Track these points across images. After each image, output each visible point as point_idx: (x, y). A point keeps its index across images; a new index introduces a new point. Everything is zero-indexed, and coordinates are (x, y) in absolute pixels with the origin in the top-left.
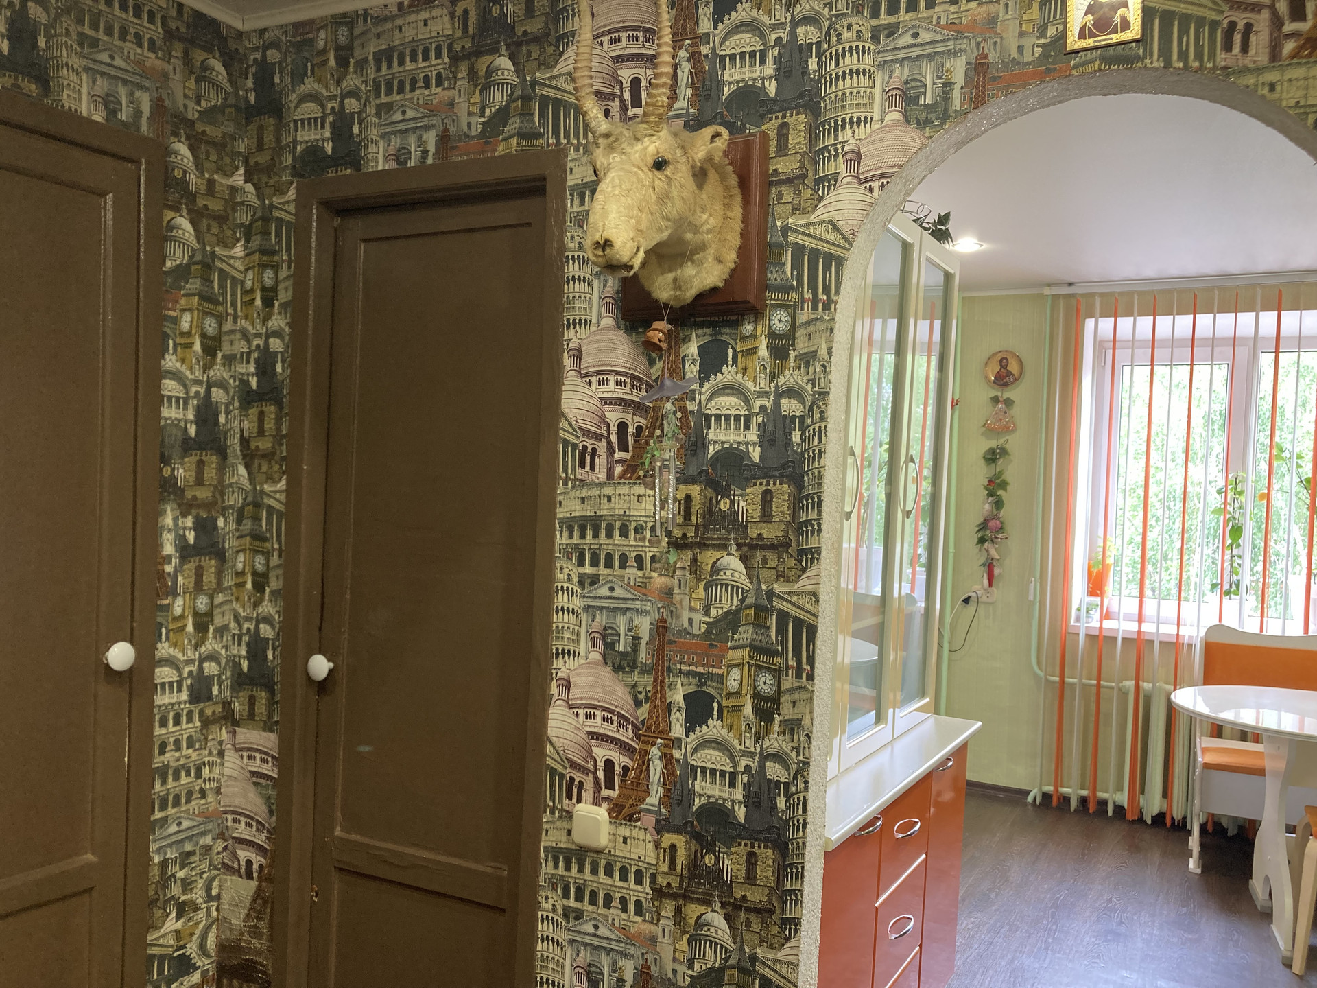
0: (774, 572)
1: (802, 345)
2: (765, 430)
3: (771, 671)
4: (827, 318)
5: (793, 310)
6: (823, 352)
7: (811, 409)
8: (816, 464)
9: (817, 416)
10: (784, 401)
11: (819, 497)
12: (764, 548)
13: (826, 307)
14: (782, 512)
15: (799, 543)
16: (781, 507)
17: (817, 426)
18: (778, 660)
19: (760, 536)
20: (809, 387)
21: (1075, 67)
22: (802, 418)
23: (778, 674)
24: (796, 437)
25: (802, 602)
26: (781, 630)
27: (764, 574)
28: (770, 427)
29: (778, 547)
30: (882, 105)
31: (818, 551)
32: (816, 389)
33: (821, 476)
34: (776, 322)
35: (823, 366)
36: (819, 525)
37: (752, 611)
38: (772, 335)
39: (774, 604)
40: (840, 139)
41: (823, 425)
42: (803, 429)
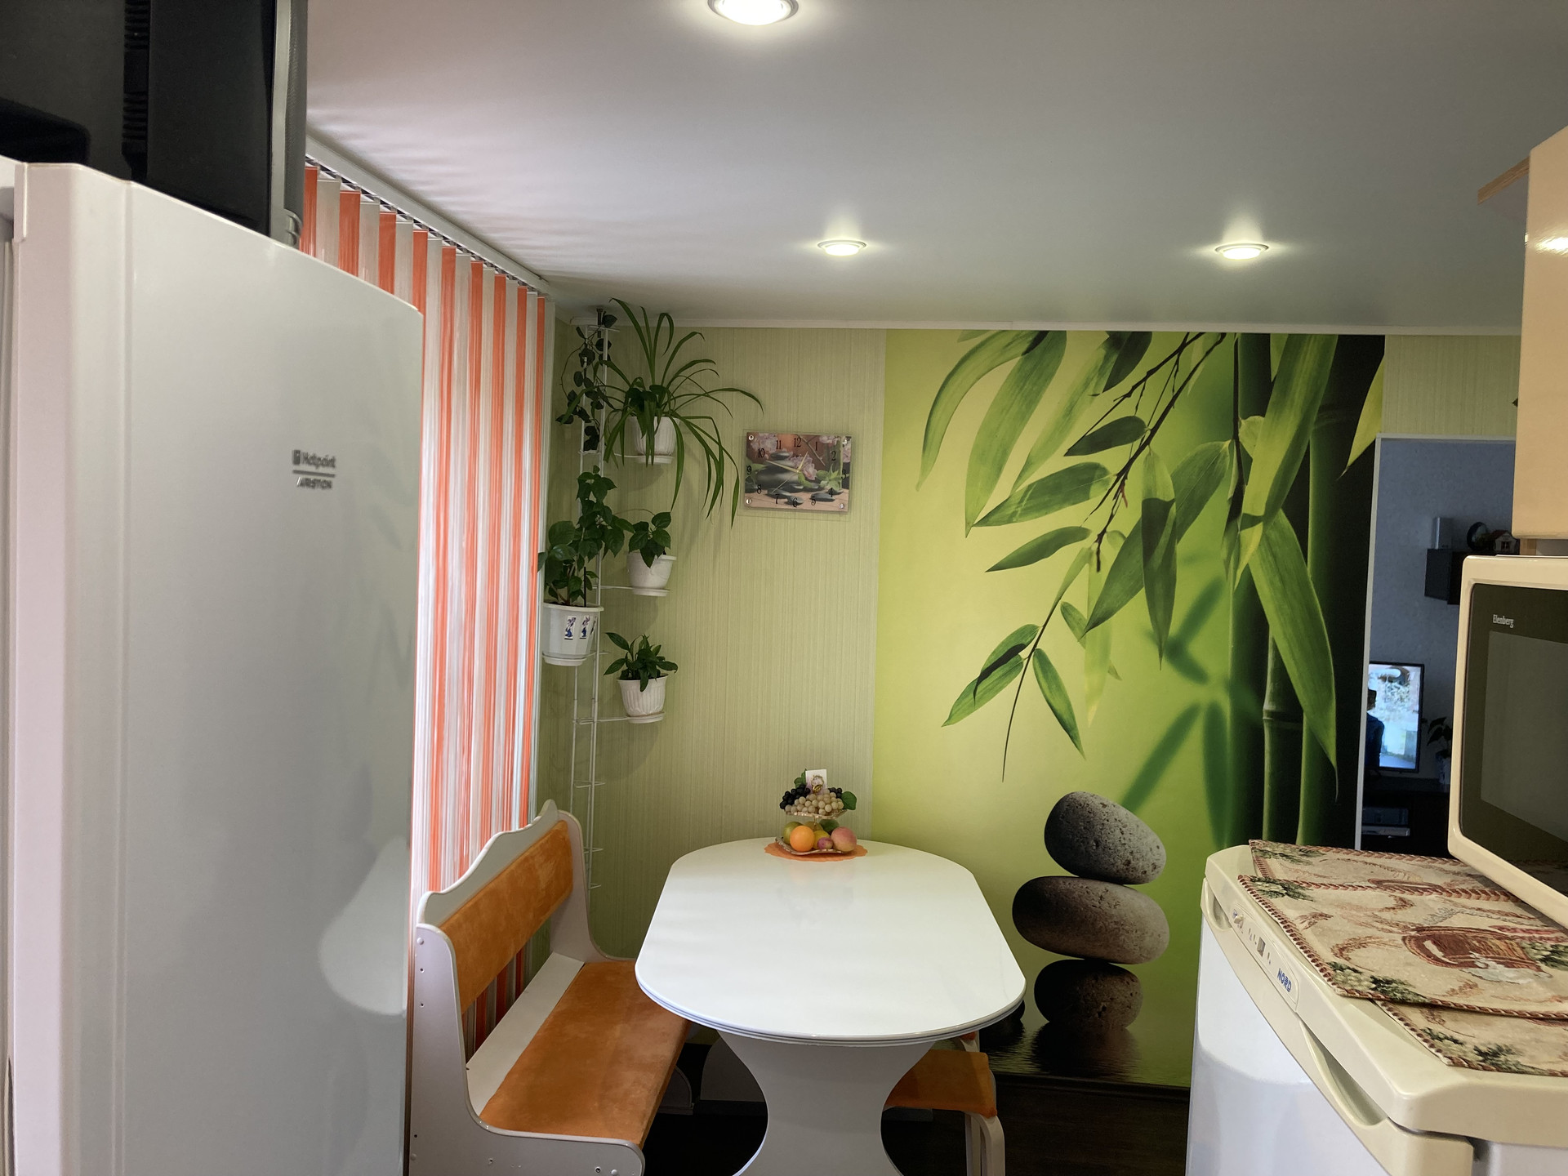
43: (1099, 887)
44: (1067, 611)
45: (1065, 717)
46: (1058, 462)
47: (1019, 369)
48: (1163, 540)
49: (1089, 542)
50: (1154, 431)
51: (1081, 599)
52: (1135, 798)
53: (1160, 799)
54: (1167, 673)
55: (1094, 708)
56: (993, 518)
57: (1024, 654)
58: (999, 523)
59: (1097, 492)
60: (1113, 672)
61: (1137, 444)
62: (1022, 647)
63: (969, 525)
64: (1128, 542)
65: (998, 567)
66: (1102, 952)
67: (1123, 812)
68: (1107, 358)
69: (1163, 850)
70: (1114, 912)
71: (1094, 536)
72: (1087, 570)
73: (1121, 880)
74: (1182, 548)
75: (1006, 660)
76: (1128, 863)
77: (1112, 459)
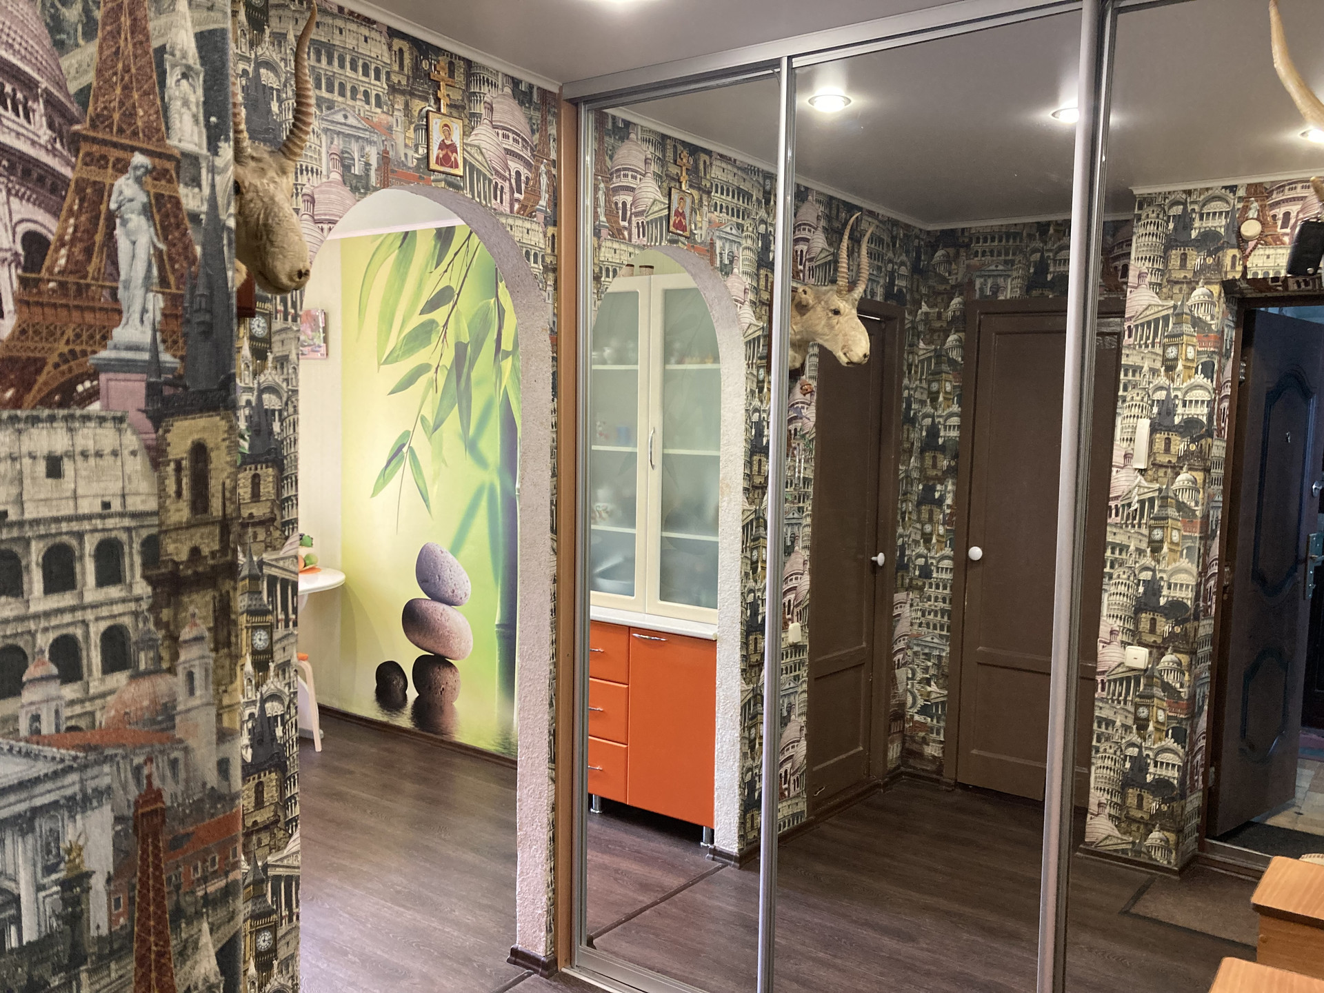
0: (263, 544)
1: (277, 350)
2: (251, 422)
3: (264, 628)
4: (295, 328)
5: (269, 317)
6: (293, 357)
7: (287, 404)
8: (293, 450)
9: (291, 410)
10: (265, 396)
11: (296, 477)
12: (255, 525)
13: (294, 320)
14: (269, 492)
15: (282, 517)
16: (268, 488)
17: (291, 418)
18: (270, 618)
19: (251, 515)
20: (284, 385)
21: (434, 181)
22: (280, 411)
23: (270, 629)
24: (276, 427)
25: (286, 564)
26: (271, 593)
27: (255, 547)
28: (256, 419)
29: (267, 522)
30: (328, 164)
31: (296, 520)
32: (290, 387)
33: (296, 460)
34: (256, 326)
35: (294, 368)
36: (297, 500)
37: (247, 581)
38: (253, 338)
39: (264, 571)
40: (299, 182)
41: (296, 417)
42: (282, 420)
43: (441, 607)
44: (423, 419)
45: (424, 492)
46: (417, 320)
47: (398, 257)
48: (465, 370)
49: (431, 373)
50: (458, 295)
51: (429, 413)
52: (456, 549)
53: (468, 549)
54: (468, 461)
55: (436, 487)
56: (390, 359)
57: (405, 450)
58: (391, 363)
59: (435, 338)
60: (444, 461)
61: (451, 304)
62: (404, 445)
63: (379, 364)
64: (449, 371)
65: (392, 392)
66: (442, 651)
67: (451, 556)
68: (435, 246)
69: (469, 583)
70: (447, 624)
71: (433, 370)
72: (432, 392)
73: (450, 603)
74: (473, 375)
75: (397, 453)
76: (453, 591)
77: (440, 315)
